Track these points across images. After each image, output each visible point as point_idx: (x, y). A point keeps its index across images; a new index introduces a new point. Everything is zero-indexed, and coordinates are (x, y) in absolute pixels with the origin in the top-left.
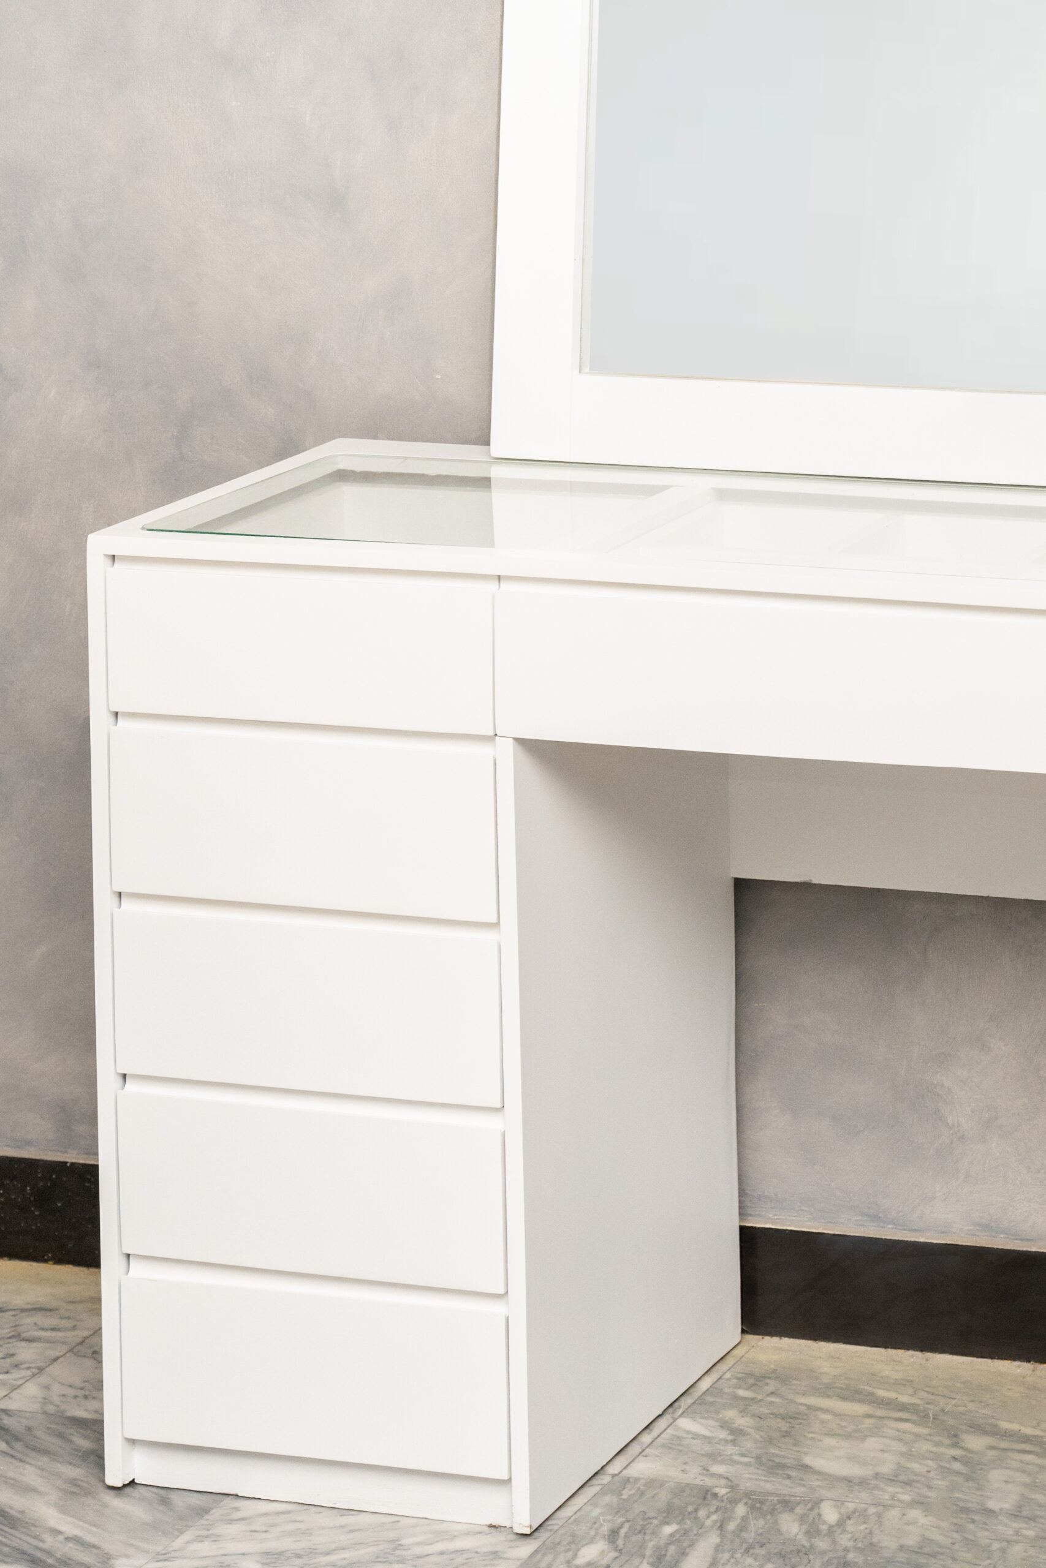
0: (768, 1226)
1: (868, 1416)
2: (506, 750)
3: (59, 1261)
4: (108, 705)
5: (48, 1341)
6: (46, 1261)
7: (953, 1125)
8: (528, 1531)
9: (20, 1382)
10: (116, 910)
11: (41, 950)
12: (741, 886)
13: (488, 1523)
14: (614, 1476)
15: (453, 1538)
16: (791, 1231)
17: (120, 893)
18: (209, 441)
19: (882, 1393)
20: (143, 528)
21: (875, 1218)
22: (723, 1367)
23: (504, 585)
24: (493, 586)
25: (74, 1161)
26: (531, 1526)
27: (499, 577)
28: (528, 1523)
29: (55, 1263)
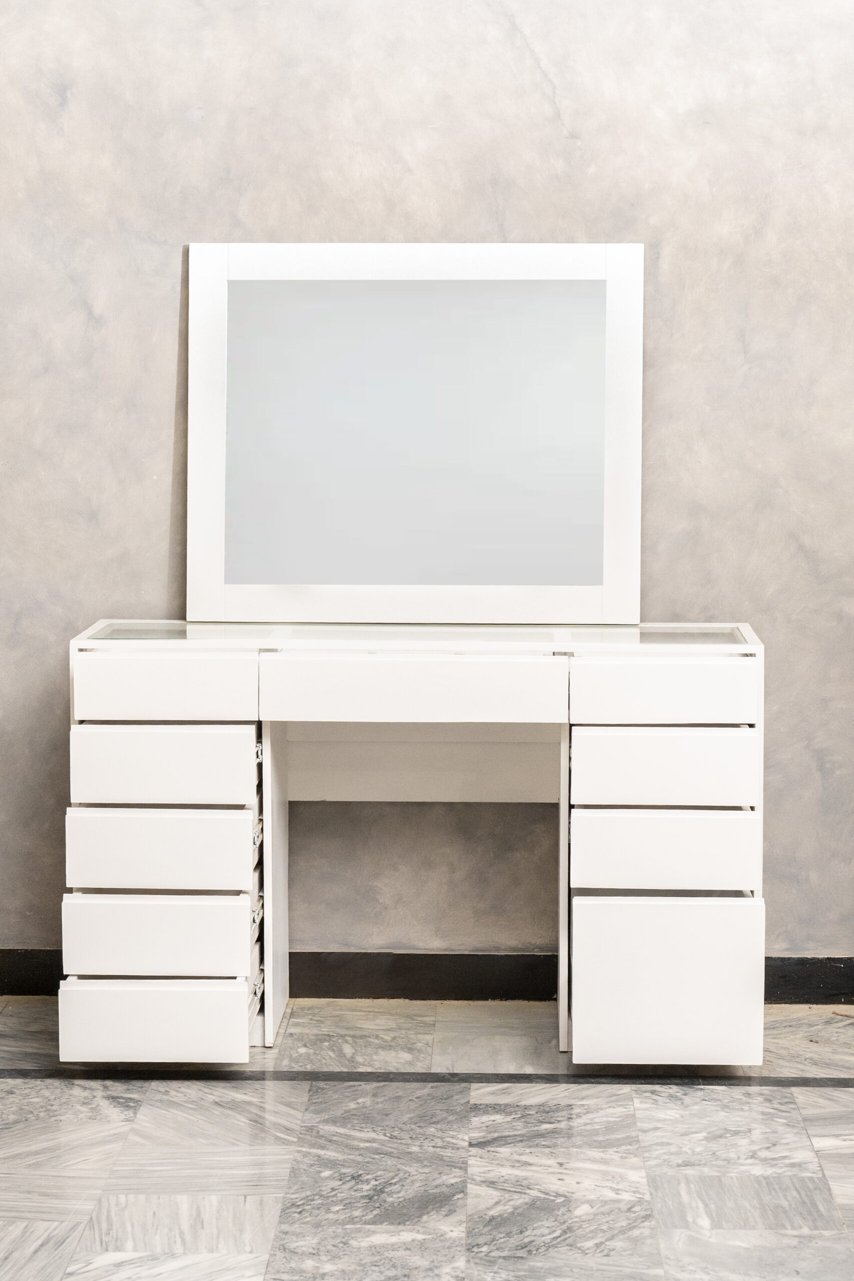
12: (293, 805)
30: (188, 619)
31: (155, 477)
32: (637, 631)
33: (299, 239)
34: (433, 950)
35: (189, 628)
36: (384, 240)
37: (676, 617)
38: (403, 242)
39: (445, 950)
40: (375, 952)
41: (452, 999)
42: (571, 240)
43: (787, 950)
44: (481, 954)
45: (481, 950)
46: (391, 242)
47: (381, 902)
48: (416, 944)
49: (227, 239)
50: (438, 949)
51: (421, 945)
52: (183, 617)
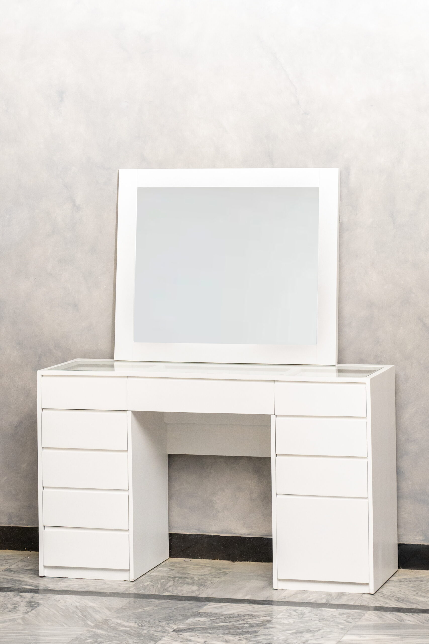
0: (174, 533)
1: (200, 567)
2: (130, 414)
3: (9, 549)
4: (41, 407)
5: (13, 560)
6: (6, 550)
7: (217, 509)
8: (133, 580)
9: (11, 565)
10: (42, 451)
11: (5, 478)
12: (170, 456)
13: (124, 580)
14: (148, 575)
15: (117, 582)
16: (180, 534)
17: (43, 448)
18: (46, 361)
19: (202, 565)
20: (48, 370)
21: (199, 530)
22: (166, 562)
23: (129, 379)
24: (126, 379)
25: (13, 526)
26: (134, 579)
27: (128, 377)
28: (133, 578)
29: (8, 550)
30: (115, 359)
31: (105, 286)
32: (334, 369)
33: (173, 167)
34: (242, 534)
35: (116, 364)
36: (214, 167)
37: (361, 361)
38: (223, 168)
39: (248, 535)
40: (213, 534)
41: (251, 561)
42: (306, 166)
43: (423, 540)
44: (265, 537)
45: (266, 536)
46: (218, 168)
47: (216, 508)
48: (234, 531)
49: (139, 167)
50: (245, 534)
51: (236, 532)
52: (113, 358)
